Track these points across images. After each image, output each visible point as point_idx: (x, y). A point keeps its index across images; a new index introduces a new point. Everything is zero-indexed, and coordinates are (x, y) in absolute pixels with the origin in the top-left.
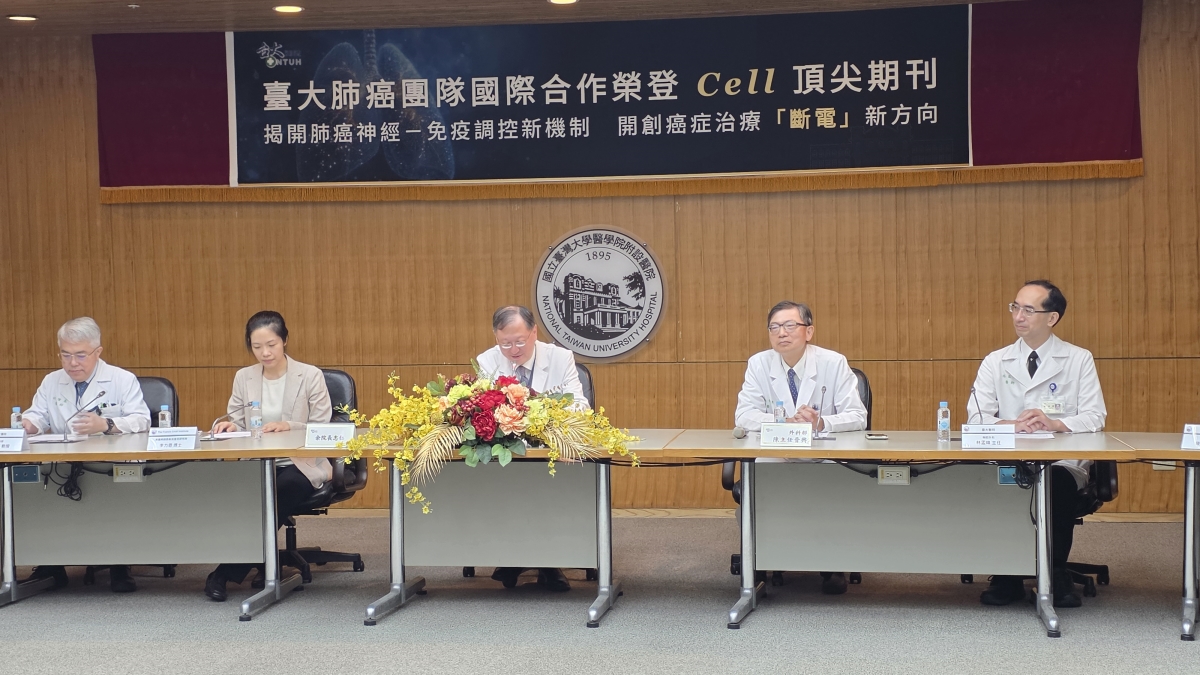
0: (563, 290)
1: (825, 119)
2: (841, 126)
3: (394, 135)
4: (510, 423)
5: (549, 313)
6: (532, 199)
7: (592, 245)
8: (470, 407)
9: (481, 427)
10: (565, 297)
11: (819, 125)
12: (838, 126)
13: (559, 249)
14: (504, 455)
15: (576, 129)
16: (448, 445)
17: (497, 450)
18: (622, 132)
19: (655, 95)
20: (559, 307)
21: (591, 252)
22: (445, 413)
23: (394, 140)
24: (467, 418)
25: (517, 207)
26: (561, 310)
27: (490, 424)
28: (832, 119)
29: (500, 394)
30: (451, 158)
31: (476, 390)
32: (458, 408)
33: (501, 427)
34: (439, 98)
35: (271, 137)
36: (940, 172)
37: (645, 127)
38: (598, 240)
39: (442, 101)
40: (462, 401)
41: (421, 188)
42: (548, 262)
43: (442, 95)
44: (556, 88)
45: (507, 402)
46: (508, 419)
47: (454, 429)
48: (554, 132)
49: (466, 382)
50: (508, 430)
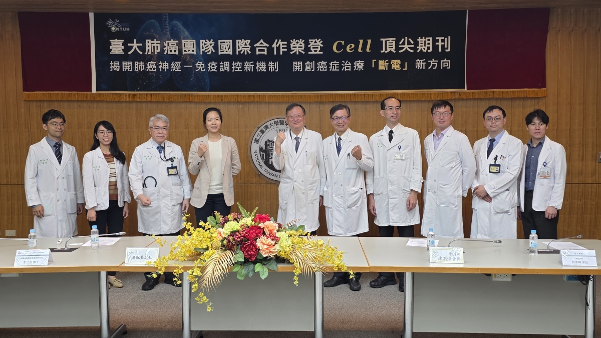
0: (264, 148)
1: (396, 65)
2: (403, 69)
3: (178, 68)
4: (267, 249)
5: (257, 159)
6: (248, 102)
7: (279, 125)
8: (239, 238)
9: (246, 252)
10: (265, 151)
11: (392, 68)
12: (402, 69)
13: (262, 128)
14: (262, 271)
15: (271, 67)
16: (225, 265)
17: (258, 267)
18: (295, 69)
19: (311, 51)
20: (262, 156)
21: (278, 129)
22: (222, 241)
23: (178, 70)
24: (238, 245)
25: (241, 106)
26: (263, 158)
27: (254, 250)
28: (399, 65)
29: (259, 228)
30: (207, 80)
31: (243, 226)
32: (231, 238)
33: (261, 252)
34: (201, 50)
35: (114, 68)
36: (451, 92)
37: (306, 67)
38: (282, 123)
39: (203, 51)
40: (234, 233)
41: (192, 95)
42: (257, 133)
43: (203, 48)
44: (262, 46)
45: (264, 234)
46: (265, 247)
47: (228, 253)
48: (261, 69)
49: (235, 220)
50: (265, 253)
